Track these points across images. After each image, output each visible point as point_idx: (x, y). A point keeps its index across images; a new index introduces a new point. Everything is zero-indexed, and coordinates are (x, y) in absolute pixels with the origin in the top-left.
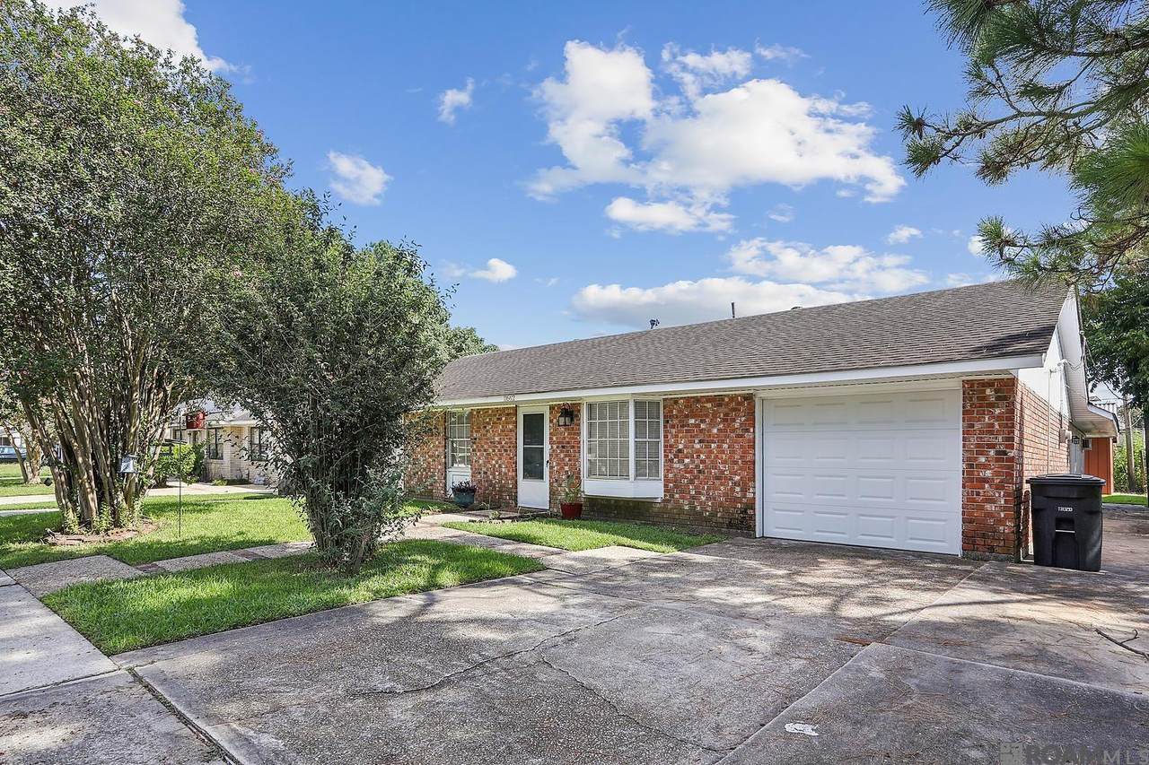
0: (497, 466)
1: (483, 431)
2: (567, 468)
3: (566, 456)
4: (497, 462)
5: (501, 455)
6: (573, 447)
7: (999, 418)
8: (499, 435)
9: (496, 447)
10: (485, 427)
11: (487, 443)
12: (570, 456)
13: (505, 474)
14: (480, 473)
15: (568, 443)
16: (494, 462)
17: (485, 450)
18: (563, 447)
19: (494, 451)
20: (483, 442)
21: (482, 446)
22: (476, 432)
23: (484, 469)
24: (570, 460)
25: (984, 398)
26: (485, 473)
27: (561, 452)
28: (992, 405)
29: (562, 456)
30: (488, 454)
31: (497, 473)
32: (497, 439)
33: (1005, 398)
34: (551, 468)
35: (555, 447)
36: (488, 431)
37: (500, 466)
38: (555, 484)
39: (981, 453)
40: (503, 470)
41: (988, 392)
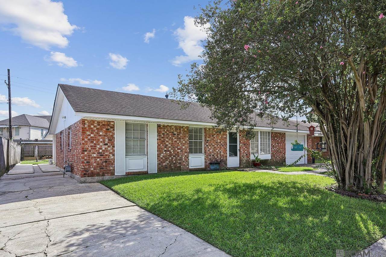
0: (219, 152)
1: (212, 138)
2: (246, 152)
3: (245, 148)
4: (219, 151)
5: (221, 147)
6: (248, 145)
8: (220, 139)
9: (218, 144)
10: (213, 136)
11: (214, 143)
12: (247, 147)
13: (223, 155)
14: (210, 156)
15: (246, 143)
16: (217, 151)
17: (213, 146)
18: (245, 145)
19: (217, 146)
20: (212, 142)
21: (212, 144)
22: (208, 137)
23: (213, 154)
24: (247, 149)
26: (213, 155)
27: (244, 146)
29: (244, 147)
30: (214, 147)
31: (219, 155)
32: (219, 141)
34: (240, 152)
35: (241, 144)
36: (214, 138)
37: (220, 152)
38: (242, 158)
40: (222, 154)
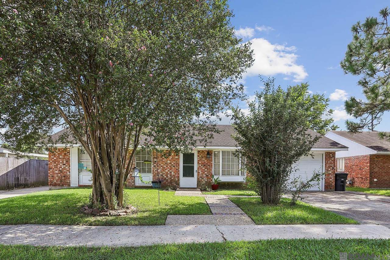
2: (206, 173)
3: (206, 168)
4: (169, 171)
5: (171, 168)
6: (209, 165)
7: (333, 160)
8: (170, 160)
11: (163, 163)
14: (158, 175)
15: (207, 164)
16: (167, 171)
17: (162, 166)
18: (204, 165)
19: (167, 166)
21: (160, 165)
24: (207, 170)
25: (330, 156)
26: (162, 175)
27: (203, 167)
28: (331, 158)
30: (163, 168)
31: (169, 175)
32: (169, 162)
33: (334, 156)
34: (198, 173)
35: (200, 165)
37: (171, 172)
38: (200, 179)
39: (329, 168)
40: (173, 174)
41: (331, 155)
